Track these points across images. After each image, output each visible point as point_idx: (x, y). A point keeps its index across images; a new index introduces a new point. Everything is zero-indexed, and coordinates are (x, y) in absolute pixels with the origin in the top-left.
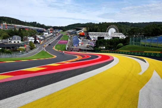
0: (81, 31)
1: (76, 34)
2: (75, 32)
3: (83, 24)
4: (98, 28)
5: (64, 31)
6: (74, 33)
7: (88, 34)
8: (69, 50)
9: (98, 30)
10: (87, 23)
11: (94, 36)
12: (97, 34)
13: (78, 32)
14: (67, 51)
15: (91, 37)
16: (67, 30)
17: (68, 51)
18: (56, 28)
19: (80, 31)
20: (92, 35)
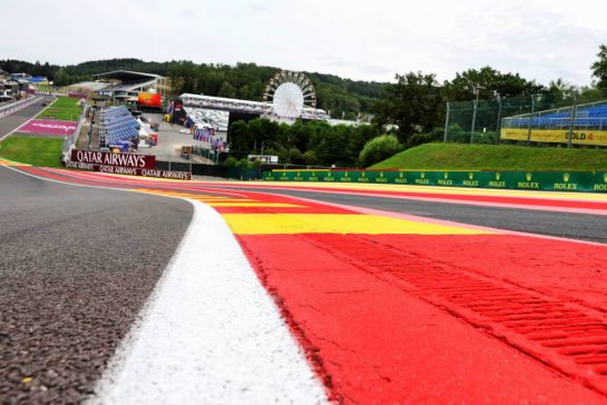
0: (144, 89)
1: (122, 99)
2: (117, 93)
3: (153, 63)
4: (222, 81)
5: (60, 84)
6: (110, 94)
7: (179, 103)
8: (82, 165)
9: (223, 89)
10: (170, 61)
11: (208, 113)
12: (221, 105)
13: (130, 89)
14: (72, 168)
15: (192, 117)
16: (77, 81)
17: (78, 169)
18: (17, 67)
19: (141, 85)
20: (198, 107)
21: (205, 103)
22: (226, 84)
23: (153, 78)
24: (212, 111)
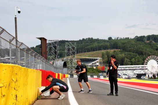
0: (95, 64)
13: (90, 64)
21: (123, 69)
22: (126, 59)
23: (97, 59)
24: (125, 71)
